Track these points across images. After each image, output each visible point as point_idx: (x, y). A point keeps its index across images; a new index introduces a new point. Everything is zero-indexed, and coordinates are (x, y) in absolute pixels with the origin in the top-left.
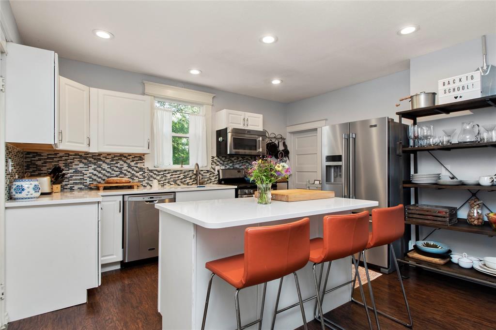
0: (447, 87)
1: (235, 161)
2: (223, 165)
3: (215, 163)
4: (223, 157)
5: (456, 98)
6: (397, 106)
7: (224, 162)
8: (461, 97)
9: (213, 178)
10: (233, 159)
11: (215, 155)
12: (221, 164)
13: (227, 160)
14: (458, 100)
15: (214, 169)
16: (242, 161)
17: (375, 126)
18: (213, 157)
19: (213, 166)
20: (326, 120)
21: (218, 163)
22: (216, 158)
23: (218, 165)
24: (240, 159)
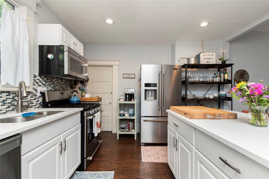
0: (204, 57)
1: (56, 82)
2: (45, 86)
3: (37, 83)
4: (45, 77)
5: (207, 62)
6: (179, 61)
7: (46, 82)
8: (209, 62)
9: (34, 102)
10: (54, 80)
11: (37, 73)
12: (43, 84)
13: (49, 81)
14: (208, 63)
15: (36, 91)
16: (61, 83)
17: (176, 69)
18: (35, 76)
19: (35, 87)
20: (120, 61)
21: (40, 84)
22: (38, 78)
23: (40, 86)
24: (60, 81)
